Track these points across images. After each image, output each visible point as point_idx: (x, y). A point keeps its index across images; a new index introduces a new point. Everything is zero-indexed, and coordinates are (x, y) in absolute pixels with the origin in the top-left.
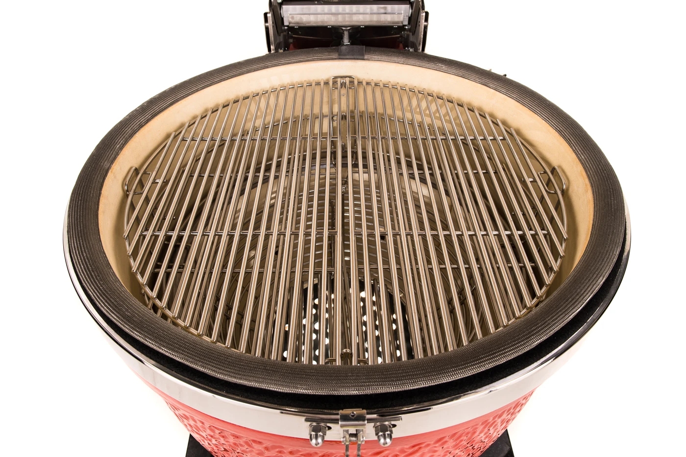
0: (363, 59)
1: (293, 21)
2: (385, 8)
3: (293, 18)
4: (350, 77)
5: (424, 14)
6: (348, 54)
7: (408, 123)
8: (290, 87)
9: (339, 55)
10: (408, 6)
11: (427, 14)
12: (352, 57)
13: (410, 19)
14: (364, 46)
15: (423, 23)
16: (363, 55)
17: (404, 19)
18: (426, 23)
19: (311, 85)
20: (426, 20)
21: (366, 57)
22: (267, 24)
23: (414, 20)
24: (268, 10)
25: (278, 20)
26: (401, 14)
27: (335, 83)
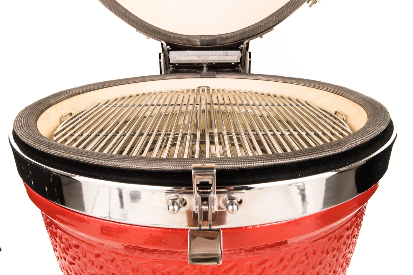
0: (215, 78)
1: (175, 60)
2: (227, 53)
3: (175, 58)
4: (207, 87)
5: (249, 54)
6: (206, 75)
7: (243, 114)
8: (171, 91)
9: (201, 75)
10: (239, 52)
11: (250, 53)
12: (209, 77)
13: (241, 59)
14: (215, 72)
15: (248, 59)
16: (215, 75)
17: (237, 59)
18: (250, 59)
19: (184, 91)
20: (250, 57)
21: (216, 76)
22: (160, 60)
23: (243, 59)
24: (161, 51)
25: (167, 60)
26: (236, 55)
27: (198, 90)
